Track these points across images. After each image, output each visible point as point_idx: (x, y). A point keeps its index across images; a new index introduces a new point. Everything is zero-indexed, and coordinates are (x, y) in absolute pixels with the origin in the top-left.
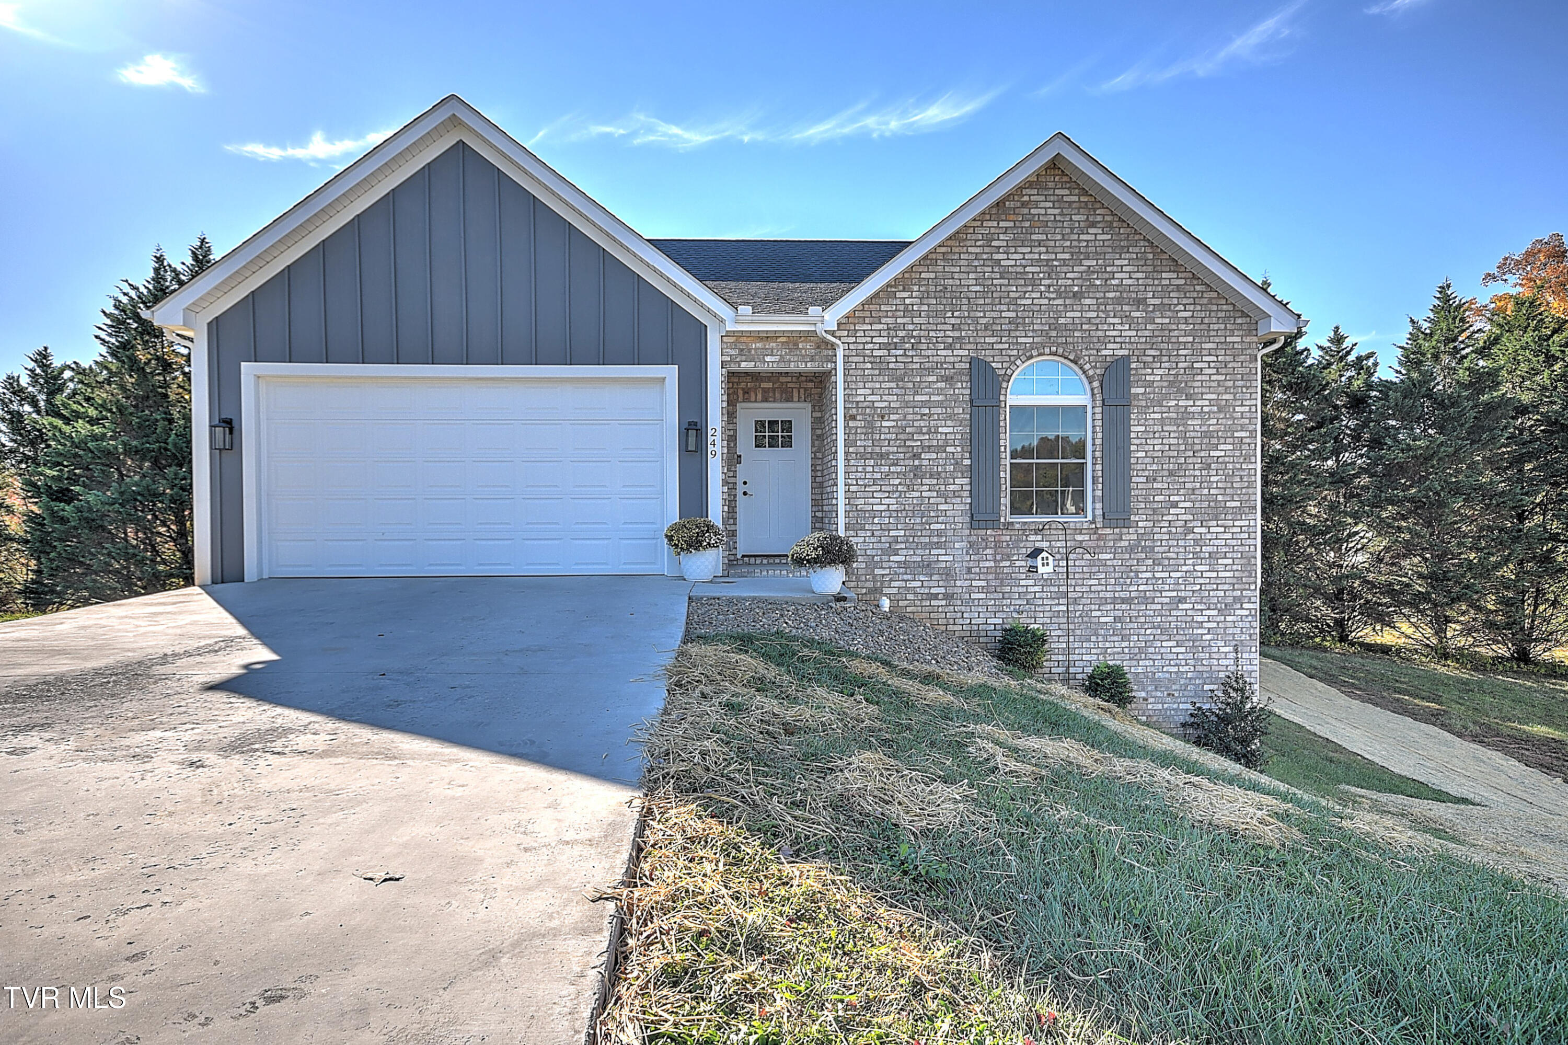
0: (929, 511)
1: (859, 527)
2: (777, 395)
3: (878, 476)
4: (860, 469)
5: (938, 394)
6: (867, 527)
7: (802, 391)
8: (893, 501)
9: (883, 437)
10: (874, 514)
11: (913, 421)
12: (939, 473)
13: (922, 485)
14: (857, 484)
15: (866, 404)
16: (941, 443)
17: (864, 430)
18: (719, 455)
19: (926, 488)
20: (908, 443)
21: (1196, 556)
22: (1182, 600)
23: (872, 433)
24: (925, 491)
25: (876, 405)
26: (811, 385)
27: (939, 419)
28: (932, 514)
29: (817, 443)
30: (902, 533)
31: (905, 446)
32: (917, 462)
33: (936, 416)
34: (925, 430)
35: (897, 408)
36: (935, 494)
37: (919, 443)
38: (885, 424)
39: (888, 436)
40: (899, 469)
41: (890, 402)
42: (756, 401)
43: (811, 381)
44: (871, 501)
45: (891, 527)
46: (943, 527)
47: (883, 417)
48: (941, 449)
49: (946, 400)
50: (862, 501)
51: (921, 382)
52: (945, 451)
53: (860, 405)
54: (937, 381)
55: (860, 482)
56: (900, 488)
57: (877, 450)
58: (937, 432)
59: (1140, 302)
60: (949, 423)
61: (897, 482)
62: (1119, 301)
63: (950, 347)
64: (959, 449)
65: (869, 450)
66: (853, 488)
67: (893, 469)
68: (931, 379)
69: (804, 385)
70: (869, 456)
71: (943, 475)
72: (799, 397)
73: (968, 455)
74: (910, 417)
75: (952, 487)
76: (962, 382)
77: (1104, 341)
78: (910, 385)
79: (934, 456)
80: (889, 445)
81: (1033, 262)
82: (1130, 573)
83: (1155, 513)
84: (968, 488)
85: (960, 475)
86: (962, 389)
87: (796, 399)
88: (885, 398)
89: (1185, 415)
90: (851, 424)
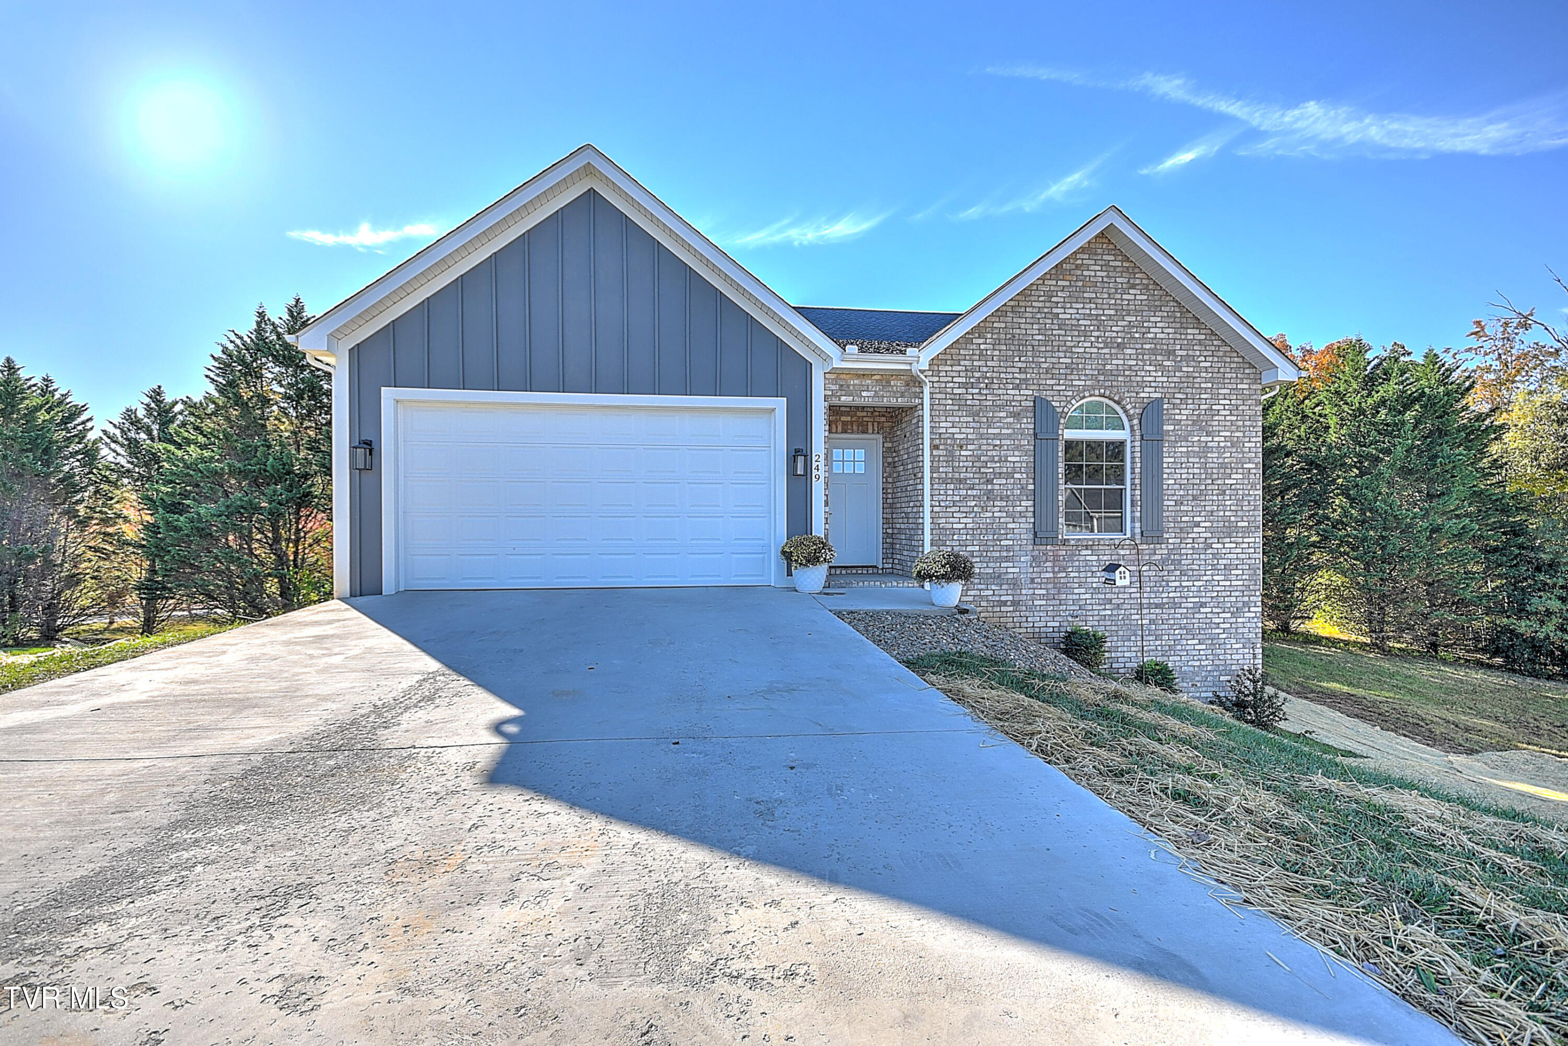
0: (1000, 529)
1: (941, 543)
2: (855, 428)
3: (957, 498)
4: (942, 492)
5: (1008, 428)
6: (948, 543)
7: (876, 424)
8: (970, 520)
9: (961, 464)
10: (953, 532)
11: (987, 451)
12: (1008, 496)
13: (994, 506)
14: (940, 506)
15: (947, 435)
16: (1010, 470)
17: (946, 459)
18: (822, 478)
19: (997, 509)
20: (983, 470)
21: (1214, 567)
22: (1203, 605)
23: (953, 461)
24: (997, 511)
25: (956, 436)
26: (883, 419)
27: (1008, 450)
28: (1002, 532)
29: (888, 469)
30: (977, 548)
31: (980, 472)
32: (989, 487)
33: (1005, 447)
34: (996, 459)
35: (973, 440)
36: (1005, 514)
37: (991, 470)
38: (963, 453)
39: (966, 464)
40: (975, 492)
41: (967, 434)
42: (836, 432)
43: (884, 416)
44: (951, 520)
45: (968, 543)
46: (1011, 543)
47: (961, 447)
48: (1009, 475)
49: (1014, 433)
50: (944, 520)
51: (993, 417)
52: (1013, 477)
53: (943, 436)
54: (1007, 417)
55: (943, 504)
56: (976, 509)
57: (957, 475)
58: (1006, 461)
59: (1170, 353)
60: (1016, 453)
61: (973, 503)
62: (1153, 352)
63: (1017, 387)
64: (1024, 476)
65: (950, 475)
66: (936, 509)
67: (969, 492)
68: (1003, 414)
69: (877, 419)
70: (949, 481)
71: (1011, 498)
72: (873, 430)
73: (1031, 481)
74: (984, 447)
75: (1019, 509)
76: (1027, 418)
77: (1142, 385)
78: (985, 420)
79: (1004, 481)
80: (966, 472)
81: (1086, 317)
82: (1163, 582)
83: (1182, 531)
84: (1032, 509)
85: (1025, 498)
86: (1027, 424)
87: (870, 431)
88: (963, 430)
89: (1205, 449)
90: (935, 452)
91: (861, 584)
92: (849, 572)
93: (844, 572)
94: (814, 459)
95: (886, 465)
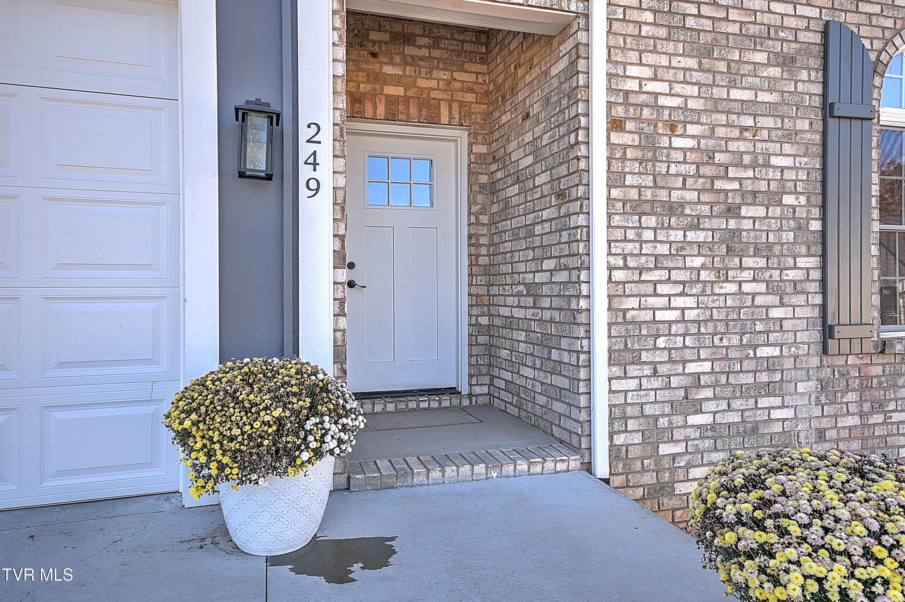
0: (754, 321)
1: (629, 356)
2: (413, 110)
3: (663, 249)
4: (631, 235)
5: (770, 90)
6: (645, 357)
7: (455, 106)
8: (690, 302)
9: (673, 169)
10: (656, 330)
11: (728, 140)
12: (769, 246)
13: (741, 268)
14: (626, 267)
15: (642, 98)
16: (774, 186)
17: (638, 154)
18: (327, 193)
19: (747, 275)
20: (719, 184)
23: (655, 160)
24: (747, 281)
25: (663, 101)
26: (470, 97)
27: (770, 140)
28: (759, 327)
29: (480, 198)
30: (706, 366)
31: (712, 190)
32: (732, 224)
33: (765, 133)
34: (747, 159)
35: (699, 112)
36: (762, 287)
37: (735, 186)
38: (678, 142)
39: (683, 169)
40: (701, 236)
41: (686, 98)
42: (374, 119)
43: (470, 90)
44: (652, 301)
45: (689, 354)
46: (776, 352)
47: (673, 128)
48: (774, 198)
49: (783, 102)
50: (633, 302)
51: (740, 62)
52: (780, 203)
53: (633, 99)
54: (769, 64)
55: (632, 263)
56: (704, 275)
57: (663, 195)
58: (767, 165)
60: (787, 148)
61: (697, 262)
64: (803, 200)
65: (648, 194)
66: (619, 275)
67: (691, 236)
68: (760, 57)
69: (459, 96)
70: (647, 208)
71: (777, 249)
72: (451, 117)
73: (816, 212)
74: (721, 132)
75: (791, 274)
76: (808, 69)
78: (722, 66)
79: (761, 212)
80: (684, 187)
84: (816, 275)
85: (804, 250)
86: (809, 84)
87: (445, 119)
88: (678, 88)
90: (616, 138)
91: (436, 474)
92: (402, 406)
93: (391, 407)
94: (305, 134)
95: (476, 188)
